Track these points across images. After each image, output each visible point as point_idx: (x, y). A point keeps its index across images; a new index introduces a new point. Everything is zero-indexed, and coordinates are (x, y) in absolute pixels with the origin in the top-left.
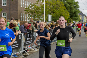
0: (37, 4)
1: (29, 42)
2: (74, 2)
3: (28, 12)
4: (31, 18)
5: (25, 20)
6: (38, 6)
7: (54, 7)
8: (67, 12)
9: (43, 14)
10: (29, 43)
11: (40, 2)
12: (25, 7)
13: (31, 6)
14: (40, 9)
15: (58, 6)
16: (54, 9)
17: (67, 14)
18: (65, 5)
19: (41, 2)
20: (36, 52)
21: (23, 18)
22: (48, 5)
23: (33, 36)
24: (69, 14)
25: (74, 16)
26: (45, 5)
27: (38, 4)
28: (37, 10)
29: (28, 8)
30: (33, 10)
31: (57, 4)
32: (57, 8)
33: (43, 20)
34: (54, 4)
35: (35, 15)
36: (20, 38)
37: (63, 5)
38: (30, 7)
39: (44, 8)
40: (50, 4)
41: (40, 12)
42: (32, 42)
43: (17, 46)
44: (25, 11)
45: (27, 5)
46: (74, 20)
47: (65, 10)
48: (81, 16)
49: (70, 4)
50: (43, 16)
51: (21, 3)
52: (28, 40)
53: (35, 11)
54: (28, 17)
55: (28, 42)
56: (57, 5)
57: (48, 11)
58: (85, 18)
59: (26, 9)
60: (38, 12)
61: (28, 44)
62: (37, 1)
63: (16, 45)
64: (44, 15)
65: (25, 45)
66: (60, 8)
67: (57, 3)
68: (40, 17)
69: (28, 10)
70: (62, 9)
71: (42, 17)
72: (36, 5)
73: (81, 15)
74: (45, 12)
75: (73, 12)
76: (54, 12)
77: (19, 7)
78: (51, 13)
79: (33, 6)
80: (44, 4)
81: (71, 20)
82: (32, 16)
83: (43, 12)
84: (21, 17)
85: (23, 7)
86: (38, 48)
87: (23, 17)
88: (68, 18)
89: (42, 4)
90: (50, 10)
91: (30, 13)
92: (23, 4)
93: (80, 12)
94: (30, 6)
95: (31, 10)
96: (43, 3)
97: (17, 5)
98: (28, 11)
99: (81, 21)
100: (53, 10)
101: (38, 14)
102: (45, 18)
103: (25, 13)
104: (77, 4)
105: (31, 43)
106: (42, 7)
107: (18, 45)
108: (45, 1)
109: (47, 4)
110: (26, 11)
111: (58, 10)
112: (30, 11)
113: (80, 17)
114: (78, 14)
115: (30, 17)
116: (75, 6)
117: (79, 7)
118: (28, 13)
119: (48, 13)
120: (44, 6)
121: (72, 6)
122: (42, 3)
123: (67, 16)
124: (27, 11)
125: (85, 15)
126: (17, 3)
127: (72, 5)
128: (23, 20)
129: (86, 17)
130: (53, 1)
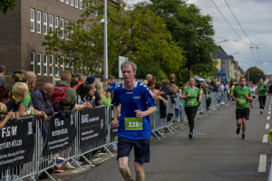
0: (83, 23)
1: (58, 144)
2: (199, 16)
3: (55, 50)
4: (62, 66)
5: (46, 75)
6: (86, 28)
7: (137, 33)
8: (177, 48)
9: (102, 53)
10: (60, 146)
11: (90, 17)
12: (46, 34)
13: (62, 29)
14: (90, 40)
15: (147, 29)
16: (136, 39)
17: (176, 55)
18: (171, 27)
19: (94, 18)
20: (80, 174)
21: (37, 67)
22: (118, 28)
23: (72, 123)
24: (183, 54)
25: (199, 60)
26: (108, 27)
27: (86, 22)
28: (84, 41)
29: (55, 36)
30: (69, 42)
31: (145, 24)
32: (145, 35)
33: (103, 73)
34: (137, 22)
35: (78, 59)
36: (30, 132)
37: (164, 26)
38: (61, 32)
39: (103, 35)
40: (124, 24)
41: (92, 49)
42: (67, 143)
43: (20, 155)
44: (44, 44)
45: (51, 26)
46: (198, 71)
48: (219, 60)
49: (187, 22)
50: (103, 62)
51: (32, 20)
52: (56, 138)
53: (77, 43)
54: (54, 65)
55: (55, 145)
56: (144, 27)
57: (116, 45)
58: (232, 67)
59: (47, 38)
60: (85, 49)
61: (55, 151)
62: (83, 15)
63: (18, 153)
64: (104, 58)
65: (46, 152)
66: (155, 35)
67: (145, 20)
68: (92, 64)
69: (54, 42)
70: (160, 38)
71: (97, 65)
72: (79, 27)
73: (218, 57)
74: (108, 48)
75: (195, 47)
76: (134, 50)
77: (24, 32)
78: (125, 53)
79: (70, 28)
80: (103, 24)
81: (188, 73)
82: (67, 61)
83: (103, 48)
84: (33, 63)
85: (40, 33)
86: (87, 163)
87: (39, 64)
88: (181, 68)
89: (98, 22)
90: (123, 44)
91: (60, 53)
92: (39, 22)
93: (216, 46)
94: (59, 28)
95: (62, 42)
96: (102, 21)
97: (20, 28)
98: (54, 45)
99: (219, 75)
100: (134, 43)
101: (86, 54)
103: (44, 51)
104: (207, 23)
105: (66, 146)
106: (98, 32)
107: (23, 152)
108: (108, 15)
109: (113, 22)
110: (48, 47)
111: (149, 40)
112: (60, 45)
113: (217, 63)
114: (211, 54)
115: (61, 63)
116: (201, 31)
117: (213, 33)
118: (54, 52)
119: (116, 52)
120: (103, 29)
121: (193, 30)
122: (99, 20)
123: (177, 60)
124: (49, 44)
125: (232, 57)
126: (19, 21)
127: (191, 27)
128: (39, 74)
129: (234, 62)
130: (132, 14)
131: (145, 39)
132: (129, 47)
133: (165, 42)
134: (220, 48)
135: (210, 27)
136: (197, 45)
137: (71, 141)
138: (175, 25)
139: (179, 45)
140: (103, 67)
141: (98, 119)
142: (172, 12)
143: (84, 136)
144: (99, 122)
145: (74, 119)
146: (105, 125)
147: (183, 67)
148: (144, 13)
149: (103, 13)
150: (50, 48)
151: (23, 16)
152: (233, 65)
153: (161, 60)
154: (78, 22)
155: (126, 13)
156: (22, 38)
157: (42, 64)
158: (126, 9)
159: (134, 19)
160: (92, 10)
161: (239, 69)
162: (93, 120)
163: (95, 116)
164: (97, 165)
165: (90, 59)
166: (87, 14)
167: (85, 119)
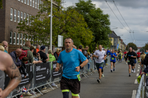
0: (39, 16)
2: (102, 15)
3: (24, 31)
4: (27, 40)
5: (18, 44)
6: (41, 19)
7: (68, 23)
8: (90, 31)
9: (49, 33)
10: (24, 83)
11: (43, 14)
12: (19, 22)
13: (28, 19)
14: (43, 26)
15: (74, 21)
16: (68, 26)
17: (89, 36)
18: (87, 20)
19: (45, 14)
21: (14, 40)
22: (58, 20)
23: (31, 71)
24: (93, 35)
25: (101, 38)
26: (53, 19)
27: (41, 16)
28: (39, 26)
29: (24, 23)
30: (31, 27)
31: (73, 18)
32: (73, 24)
33: (49, 44)
34: (69, 17)
35: (36, 36)
37: (83, 19)
38: (27, 21)
39: (50, 23)
40: (61, 18)
41: (44, 31)
42: (28, 81)
44: (18, 27)
45: (22, 18)
47: (85, 27)
48: (113, 39)
49: (95, 18)
50: (50, 38)
51: (12, 14)
53: (36, 28)
54: (23, 39)
56: (72, 20)
57: (57, 29)
58: (119, 42)
59: (19, 24)
60: (40, 31)
62: (39, 12)
64: (50, 36)
66: (78, 24)
67: (73, 16)
69: (23, 26)
70: (81, 26)
71: (46, 40)
72: (37, 19)
73: (112, 37)
74: (53, 31)
75: (99, 31)
76: (67, 32)
77: (7, 20)
78: (62, 33)
79: (32, 19)
80: (50, 17)
81: (96, 45)
82: (30, 37)
83: (50, 30)
84: (11, 38)
85: (15, 21)
86: (39, 93)
87: (15, 38)
88: (92, 42)
89: (47, 16)
90: (61, 28)
91: (26, 32)
92: (15, 16)
93: (111, 31)
94: (26, 19)
95: (28, 27)
96: (50, 16)
97: (5, 18)
98: (23, 28)
99: (112, 46)
100: (66, 28)
101: (40, 33)
102: (53, 41)
103: (17, 31)
104: (106, 18)
105: (27, 83)
106: (47, 21)
108: (53, 12)
109: (56, 16)
111: (75, 27)
112: (26, 28)
113: (111, 40)
114: (108, 35)
115: (27, 38)
116: (103, 22)
117: (109, 24)
119: (56, 33)
120: (50, 20)
121: (99, 22)
122: (48, 15)
123: (90, 38)
124: (21, 28)
125: (119, 37)
126: (4, 14)
127: (97, 21)
128: (15, 44)
129: (120, 40)
130: (66, 12)
131: (73, 26)
132: (64, 30)
133: (83, 28)
134: (113, 32)
135: (108, 21)
136: (101, 30)
137: (30, 81)
138: (89, 19)
139: (91, 30)
140: (50, 41)
141: (45, 68)
142: (87, 12)
143: (38, 78)
144: (46, 70)
145: (32, 68)
146: (49, 72)
147: (93, 42)
148: (73, 12)
149: (50, 12)
150: (21, 30)
151: (6, 12)
152: (120, 41)
153: (81, 38)
154: (37, 16)
155: (63, 12)
156: (6, 24)
157: (16, 38)
158: (63, 9)
159: (67, 15)
160: (45, 9)
161: (123, 43)
162: (43, 69)
163: (44, 67)
164: (44, 94)
165: (42, 36)
166: (42, 12)
167: (38, 69)
